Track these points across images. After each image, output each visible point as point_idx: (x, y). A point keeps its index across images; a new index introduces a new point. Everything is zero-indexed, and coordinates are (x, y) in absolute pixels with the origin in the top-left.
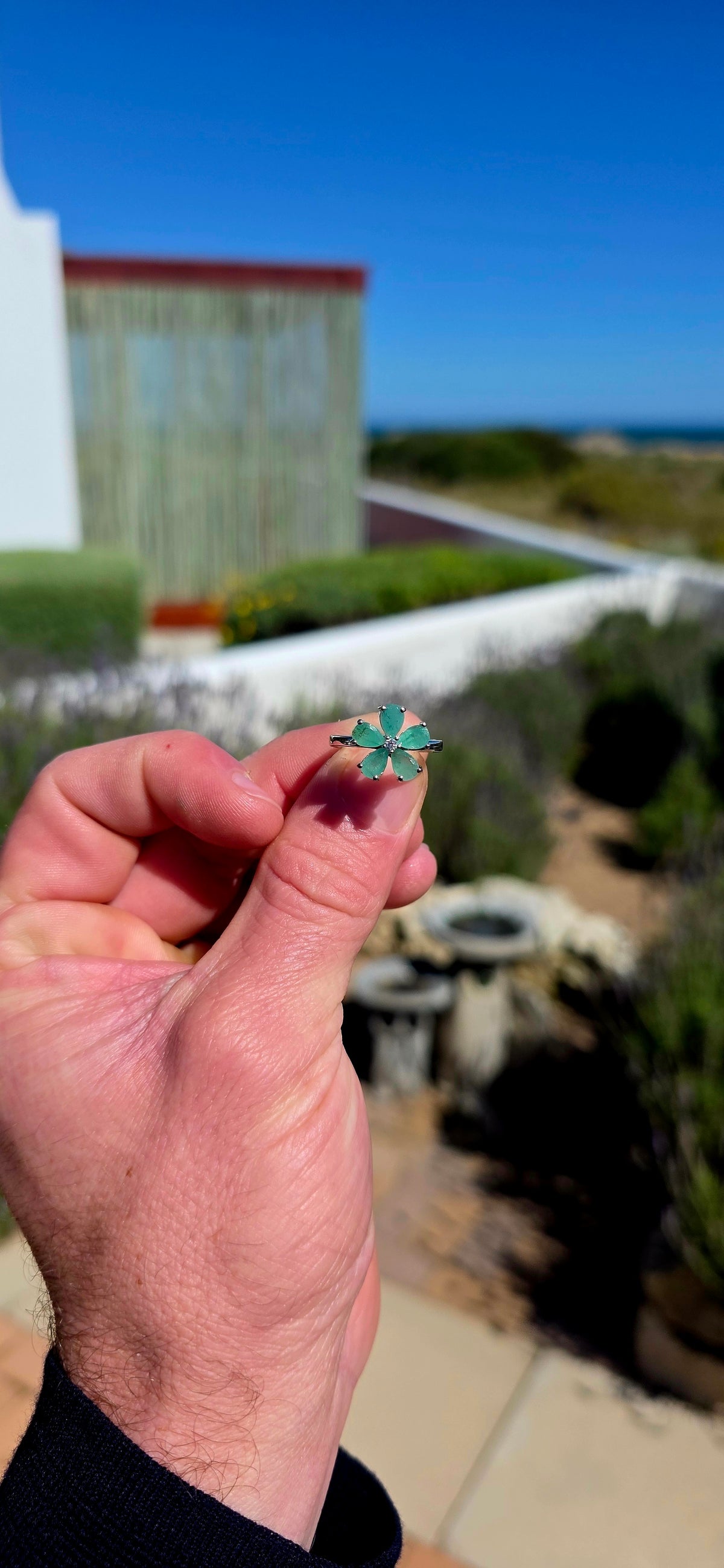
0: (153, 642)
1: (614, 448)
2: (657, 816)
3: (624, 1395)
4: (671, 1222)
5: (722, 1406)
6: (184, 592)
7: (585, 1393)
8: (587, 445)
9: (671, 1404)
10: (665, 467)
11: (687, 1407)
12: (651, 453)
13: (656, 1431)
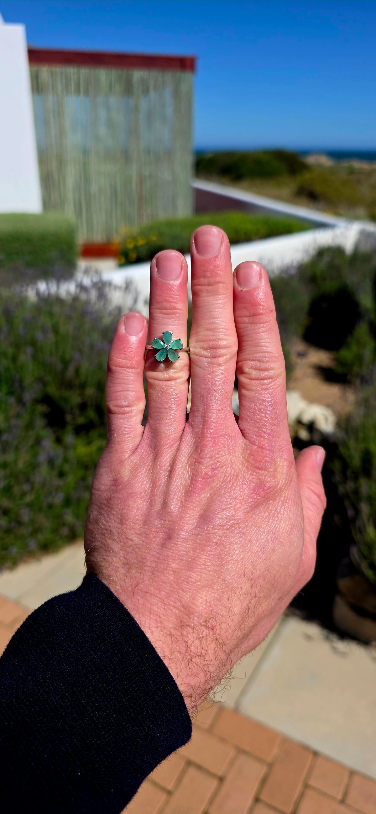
0: (82, 264)
1: (325, 161)
2: (346, 354)
3: (327, 638)
4: (354, 552)
5: (374, 643)
6: (98, 238)
7: (308, 638)
8: (311, 160)
9: (350, 643)
10: (352, 171)
11: (358, 644)
12: (345, 164)
13: (343, 655)
